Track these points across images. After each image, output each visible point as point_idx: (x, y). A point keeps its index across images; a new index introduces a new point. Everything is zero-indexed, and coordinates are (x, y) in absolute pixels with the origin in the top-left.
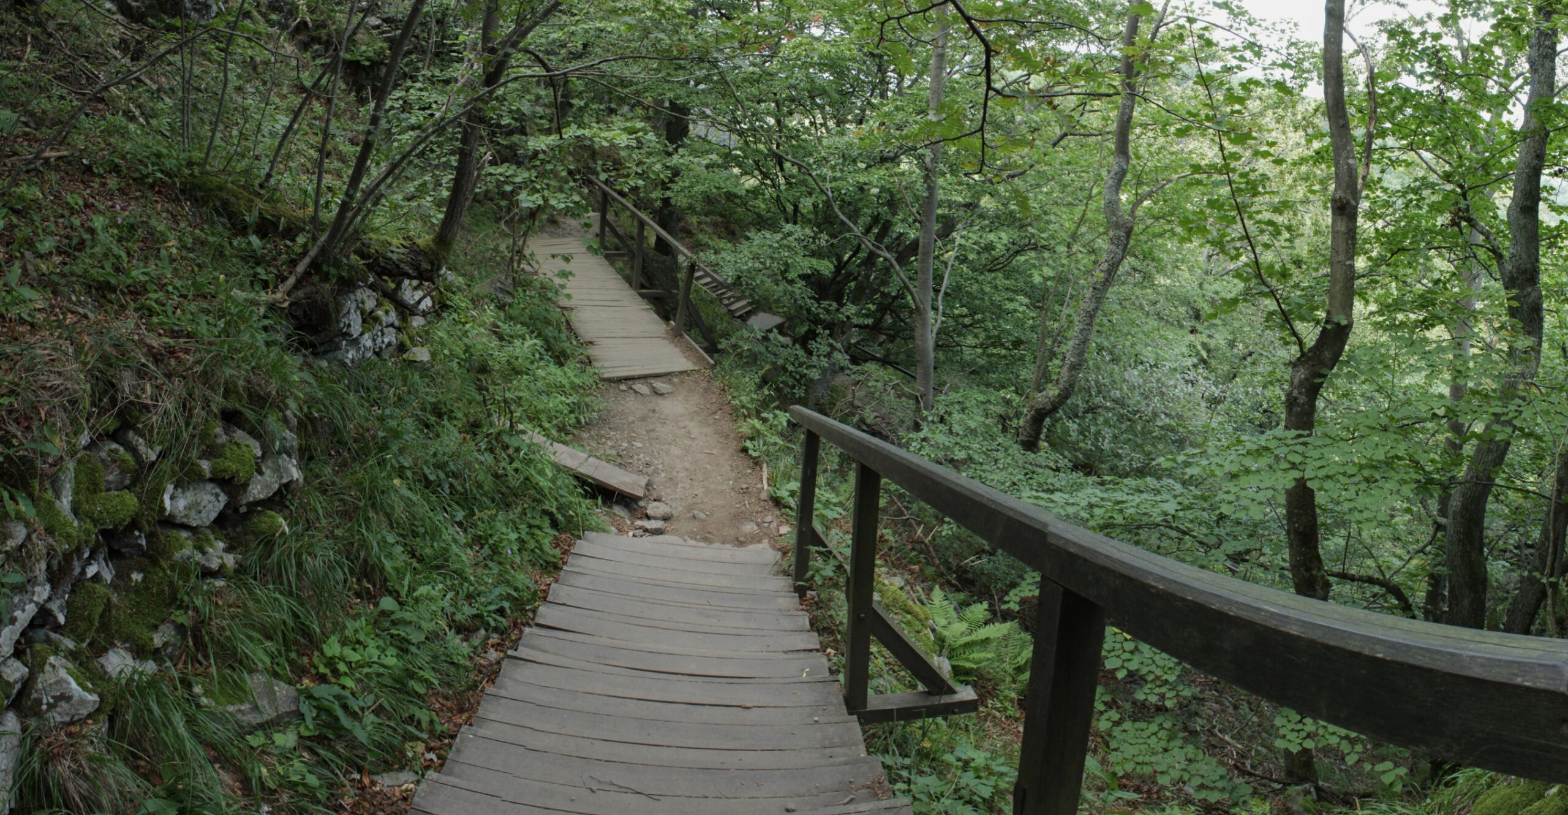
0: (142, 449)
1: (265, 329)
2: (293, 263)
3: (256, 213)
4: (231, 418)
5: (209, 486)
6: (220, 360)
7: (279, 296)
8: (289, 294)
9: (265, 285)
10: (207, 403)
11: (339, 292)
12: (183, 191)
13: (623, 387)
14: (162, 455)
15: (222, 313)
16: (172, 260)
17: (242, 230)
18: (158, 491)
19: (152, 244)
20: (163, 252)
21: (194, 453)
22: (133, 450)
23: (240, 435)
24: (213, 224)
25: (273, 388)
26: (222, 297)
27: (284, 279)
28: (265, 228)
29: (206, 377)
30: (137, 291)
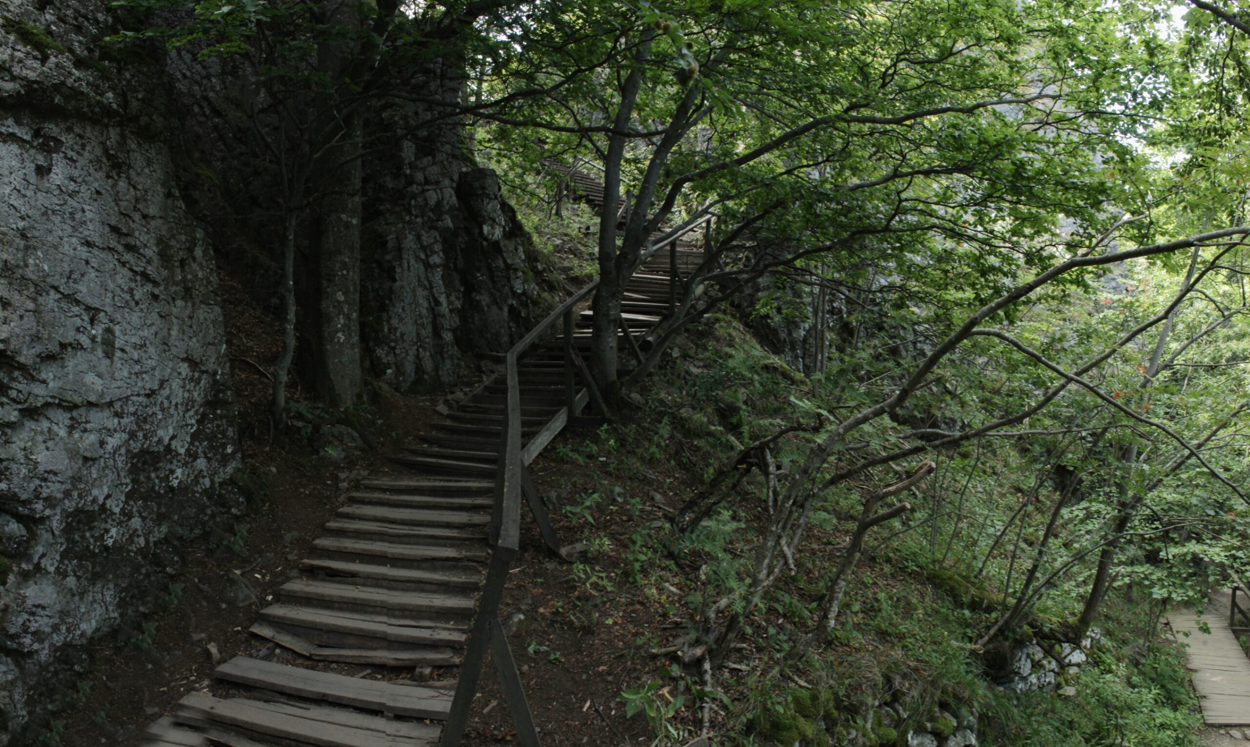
0: (901, 711)
1: (967, 664)
2: (988, 628)
3: (969, 597)
4: (944, 706)
5: (929, 736)
6: (941, 676)
7: (978, 646)
8: (984, 646)
9: (970, 640)
10: (932, 697)
11: (1014, 648)
12: (928, 579)
13: (1222, 732)
14: (909, 717)
15: (944, 653)
16: (919, 621)
17: (961, 606)
18: (906, 733)
19: (908, 611)
20: (915, 616)
21: (924, 718)
22: (897, 712)
23: (947, 715)
24: (943, 600)
25: (966, 694)
26: (945, 644)
27: (982, 637)
28: (974, 606)
29: (933, 683)
30: (901, 637)
